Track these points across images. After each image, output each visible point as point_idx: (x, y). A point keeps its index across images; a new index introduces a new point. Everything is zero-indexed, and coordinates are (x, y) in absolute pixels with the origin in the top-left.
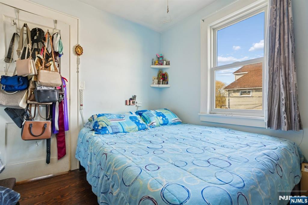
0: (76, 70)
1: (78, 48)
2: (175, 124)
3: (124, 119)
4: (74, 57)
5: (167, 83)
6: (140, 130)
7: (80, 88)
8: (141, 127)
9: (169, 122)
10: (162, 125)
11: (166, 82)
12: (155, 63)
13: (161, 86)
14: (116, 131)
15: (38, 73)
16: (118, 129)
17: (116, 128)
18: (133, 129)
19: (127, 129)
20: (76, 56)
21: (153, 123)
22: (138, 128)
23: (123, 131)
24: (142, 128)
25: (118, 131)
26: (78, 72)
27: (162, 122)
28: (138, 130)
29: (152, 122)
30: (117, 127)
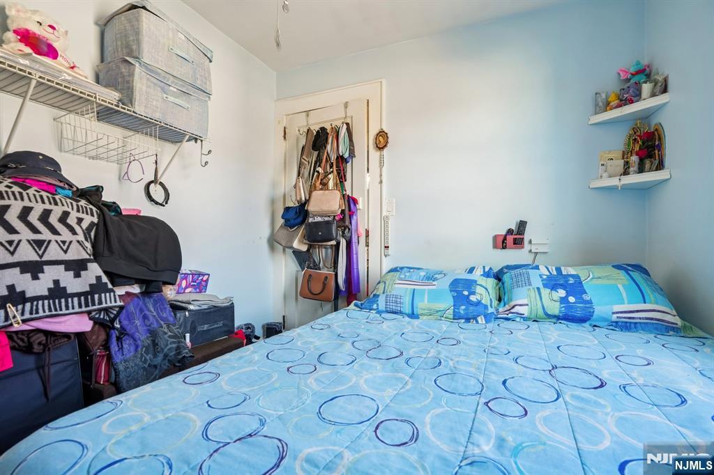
0: (379, 180)
1: (380, 136)
2: (625, 325)
3: (434, 283)
4: (375, 155)
5: (660, 166)
6: (457, 317)
7: (384, 214)
8: (462, 312)
9: (594, 317)
10: (558, 318)
11: (657, 162)
12: (608, 104)
13: (634, 179)
14: (394, 307)
15: (309, 197)
16: (399, 305)
17: (396, 302)
18: (437, 311)
19: (422, 309)
20: (378, 153)
21: (513, 307)
22: (454, 311)
23: (410, 312)
24: (466, 314)
25: (399, 309)
26: (381, 182)
27: (555, 309)
28: (451, 317)
29: (513, 303)
30: (399, 300)
